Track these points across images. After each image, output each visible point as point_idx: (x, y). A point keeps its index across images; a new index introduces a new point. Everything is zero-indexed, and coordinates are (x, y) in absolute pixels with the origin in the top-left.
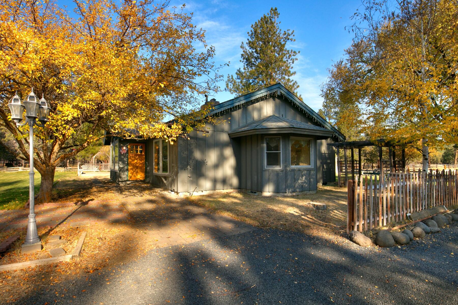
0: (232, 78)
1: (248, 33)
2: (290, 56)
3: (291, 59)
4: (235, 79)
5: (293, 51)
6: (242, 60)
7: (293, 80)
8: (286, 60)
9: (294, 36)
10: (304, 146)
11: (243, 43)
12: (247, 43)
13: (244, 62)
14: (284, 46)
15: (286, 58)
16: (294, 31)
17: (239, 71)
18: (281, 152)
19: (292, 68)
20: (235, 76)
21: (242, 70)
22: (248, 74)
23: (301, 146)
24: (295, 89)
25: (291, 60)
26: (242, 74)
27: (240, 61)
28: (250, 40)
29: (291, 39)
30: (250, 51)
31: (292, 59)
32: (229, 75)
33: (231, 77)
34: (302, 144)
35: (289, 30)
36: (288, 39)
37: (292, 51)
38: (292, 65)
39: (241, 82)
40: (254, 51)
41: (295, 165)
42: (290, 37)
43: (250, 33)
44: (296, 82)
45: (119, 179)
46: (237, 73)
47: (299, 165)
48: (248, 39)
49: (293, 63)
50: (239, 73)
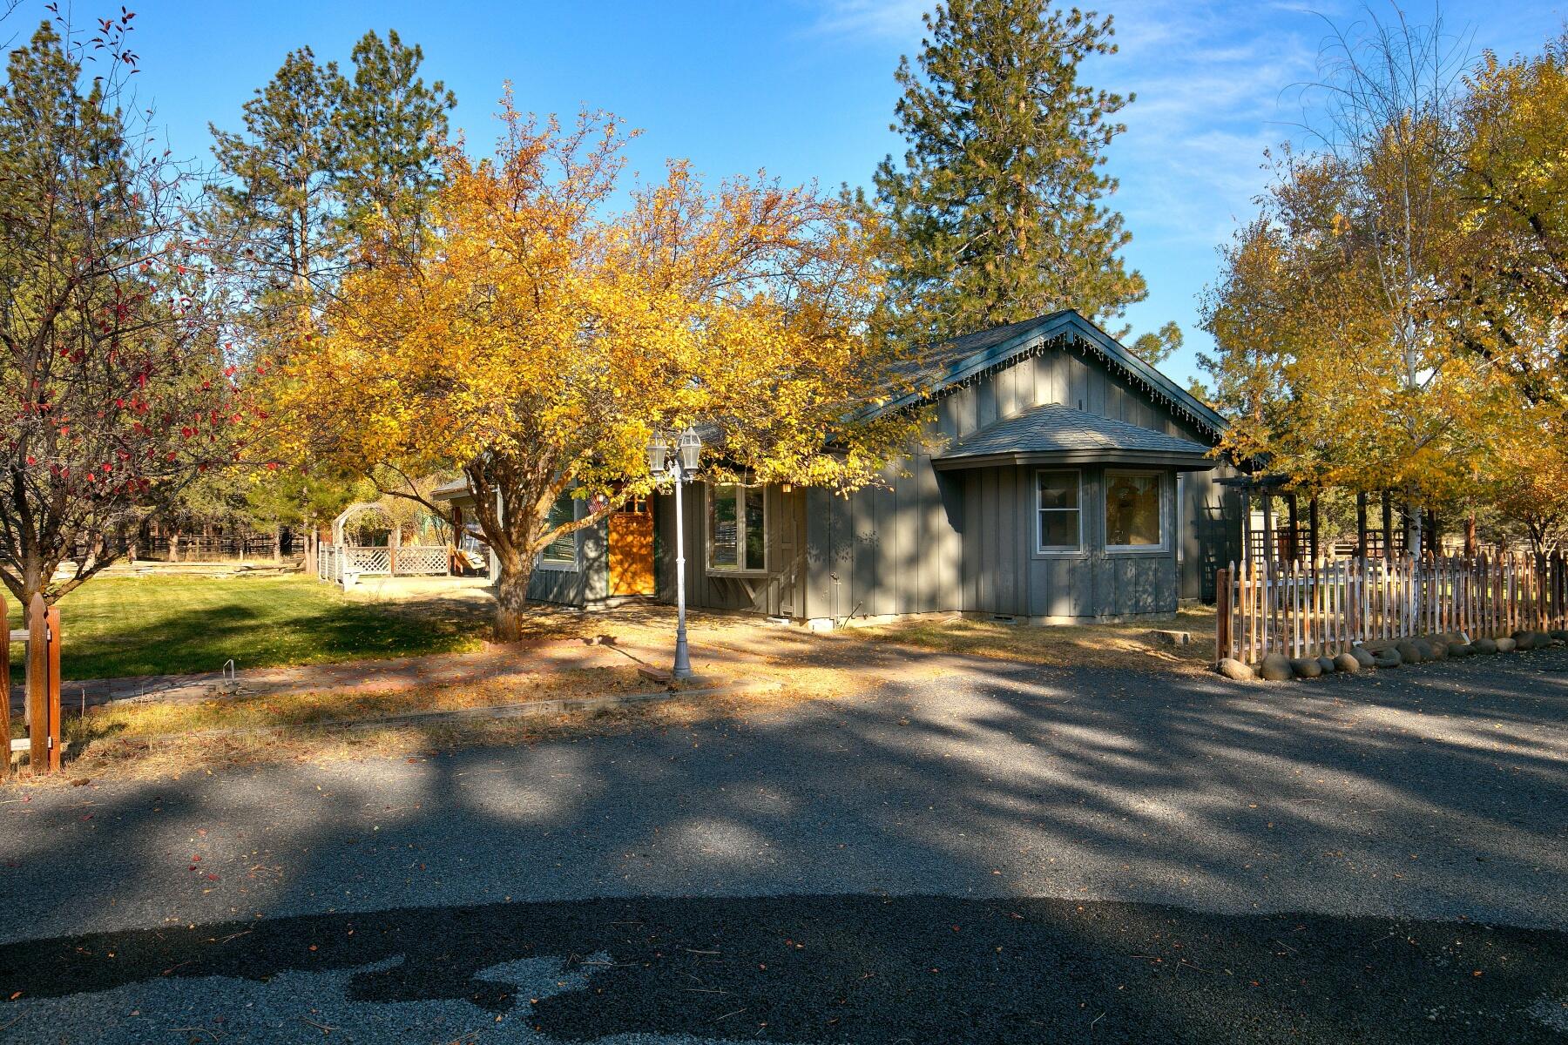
0: (860, 200)
1: (926, 17)
2: (1095, 115)
3: (1098, 126)
4: (870, 204)
5: (1107, 98)
6: (899, 124)
7: (1106, 211)
8: (1078, 130)
9: (1111, 33)
10: (1141, 492)
11: (904, 60)
12: (920, 58)
13: (905, 134)
14: (1069, 72)
15: (1081, 124)
16: (1111, 17)
17: (886, 167)
18: (1081, 510)
19: (1103, 161)
20: (871, 193)
21: (901, 168)
22: (926, 184)
23: (1133, 490)
24: (1114, 247)
25: (1100, 130)
26: (900, 185)
27: (892, 128)
28: (933, 43)
29: (1099, 47)
30: (933, 87)
31: (1103, 126)
32: (844, 185)
33: (854, 196)
34: (1138, 486)
35: (1095, 14)
36: (1089, 48)
37: (1102, 96)
38: (1103, 151)
39: (897, 215)
40: (949, 87)
41: (1117, 543)
42: (1097, 41)
43: (935, 19)
44: (1117, 215)
45: (587, 592)
46: (876, 179)
47: (1129, 543)
48: (925, 42)
49: (1107, 141)
50: (888, 180)
